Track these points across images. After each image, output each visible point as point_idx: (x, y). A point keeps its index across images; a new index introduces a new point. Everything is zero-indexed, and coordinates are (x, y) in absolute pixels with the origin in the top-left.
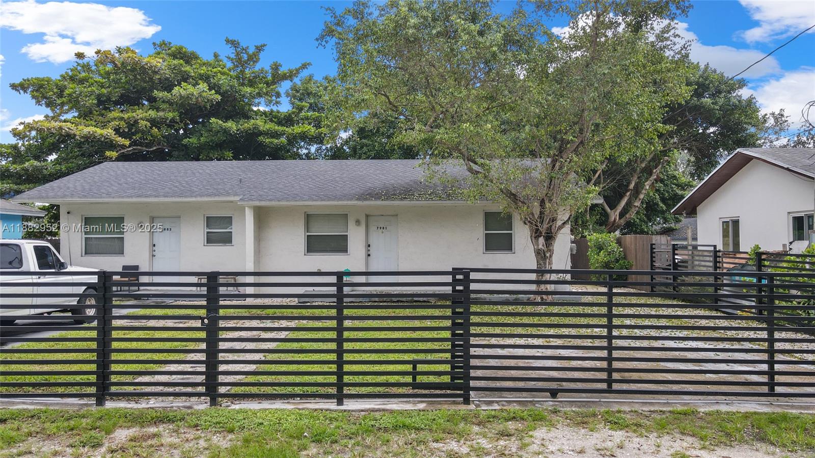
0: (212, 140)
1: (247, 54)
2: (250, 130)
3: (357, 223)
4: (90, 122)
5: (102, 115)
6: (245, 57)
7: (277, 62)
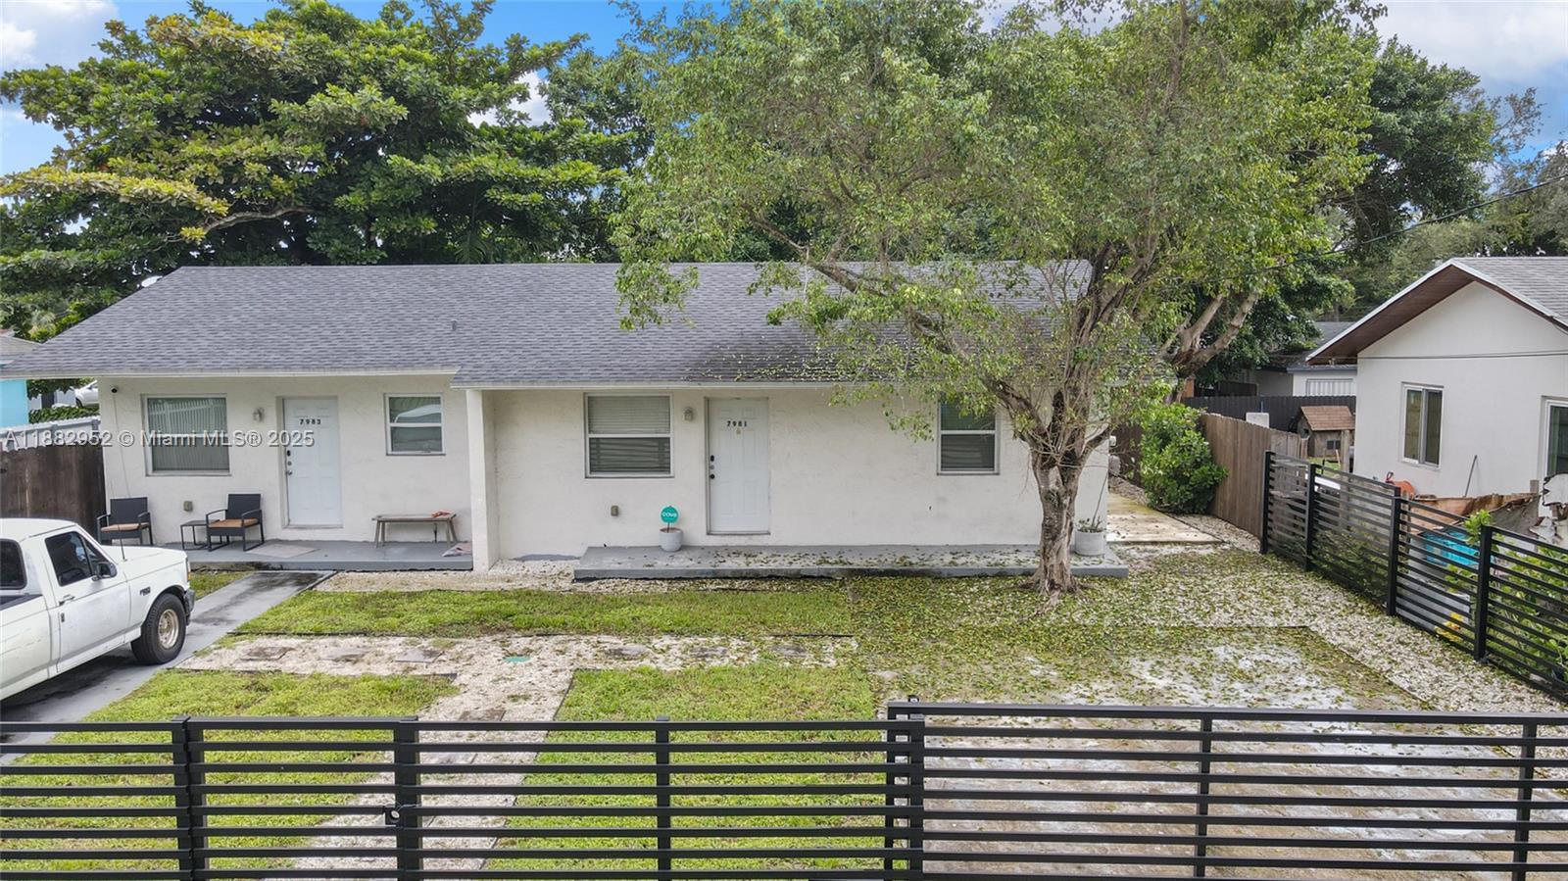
0: (393, 198)
1: (458, 18)
2: (469, 175)
3: (689, 417)
4: (145, 167)
5: (170, 149)
6: (454, 25)
7: (518, 34)
